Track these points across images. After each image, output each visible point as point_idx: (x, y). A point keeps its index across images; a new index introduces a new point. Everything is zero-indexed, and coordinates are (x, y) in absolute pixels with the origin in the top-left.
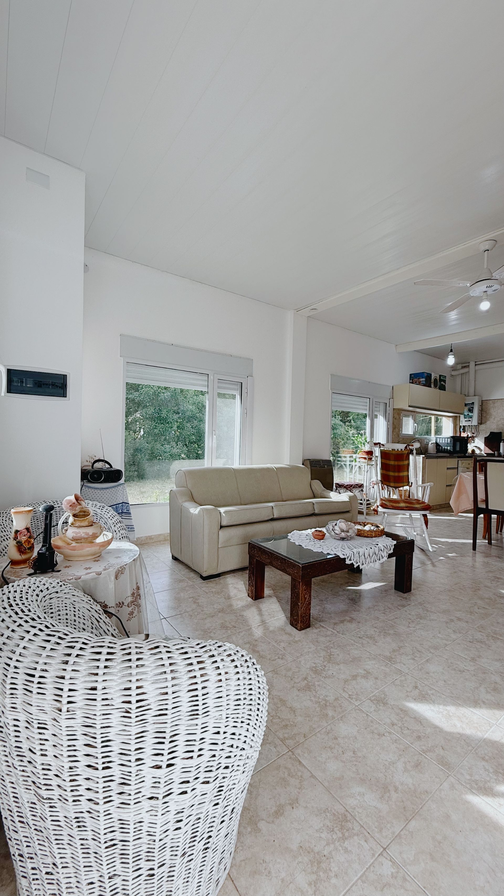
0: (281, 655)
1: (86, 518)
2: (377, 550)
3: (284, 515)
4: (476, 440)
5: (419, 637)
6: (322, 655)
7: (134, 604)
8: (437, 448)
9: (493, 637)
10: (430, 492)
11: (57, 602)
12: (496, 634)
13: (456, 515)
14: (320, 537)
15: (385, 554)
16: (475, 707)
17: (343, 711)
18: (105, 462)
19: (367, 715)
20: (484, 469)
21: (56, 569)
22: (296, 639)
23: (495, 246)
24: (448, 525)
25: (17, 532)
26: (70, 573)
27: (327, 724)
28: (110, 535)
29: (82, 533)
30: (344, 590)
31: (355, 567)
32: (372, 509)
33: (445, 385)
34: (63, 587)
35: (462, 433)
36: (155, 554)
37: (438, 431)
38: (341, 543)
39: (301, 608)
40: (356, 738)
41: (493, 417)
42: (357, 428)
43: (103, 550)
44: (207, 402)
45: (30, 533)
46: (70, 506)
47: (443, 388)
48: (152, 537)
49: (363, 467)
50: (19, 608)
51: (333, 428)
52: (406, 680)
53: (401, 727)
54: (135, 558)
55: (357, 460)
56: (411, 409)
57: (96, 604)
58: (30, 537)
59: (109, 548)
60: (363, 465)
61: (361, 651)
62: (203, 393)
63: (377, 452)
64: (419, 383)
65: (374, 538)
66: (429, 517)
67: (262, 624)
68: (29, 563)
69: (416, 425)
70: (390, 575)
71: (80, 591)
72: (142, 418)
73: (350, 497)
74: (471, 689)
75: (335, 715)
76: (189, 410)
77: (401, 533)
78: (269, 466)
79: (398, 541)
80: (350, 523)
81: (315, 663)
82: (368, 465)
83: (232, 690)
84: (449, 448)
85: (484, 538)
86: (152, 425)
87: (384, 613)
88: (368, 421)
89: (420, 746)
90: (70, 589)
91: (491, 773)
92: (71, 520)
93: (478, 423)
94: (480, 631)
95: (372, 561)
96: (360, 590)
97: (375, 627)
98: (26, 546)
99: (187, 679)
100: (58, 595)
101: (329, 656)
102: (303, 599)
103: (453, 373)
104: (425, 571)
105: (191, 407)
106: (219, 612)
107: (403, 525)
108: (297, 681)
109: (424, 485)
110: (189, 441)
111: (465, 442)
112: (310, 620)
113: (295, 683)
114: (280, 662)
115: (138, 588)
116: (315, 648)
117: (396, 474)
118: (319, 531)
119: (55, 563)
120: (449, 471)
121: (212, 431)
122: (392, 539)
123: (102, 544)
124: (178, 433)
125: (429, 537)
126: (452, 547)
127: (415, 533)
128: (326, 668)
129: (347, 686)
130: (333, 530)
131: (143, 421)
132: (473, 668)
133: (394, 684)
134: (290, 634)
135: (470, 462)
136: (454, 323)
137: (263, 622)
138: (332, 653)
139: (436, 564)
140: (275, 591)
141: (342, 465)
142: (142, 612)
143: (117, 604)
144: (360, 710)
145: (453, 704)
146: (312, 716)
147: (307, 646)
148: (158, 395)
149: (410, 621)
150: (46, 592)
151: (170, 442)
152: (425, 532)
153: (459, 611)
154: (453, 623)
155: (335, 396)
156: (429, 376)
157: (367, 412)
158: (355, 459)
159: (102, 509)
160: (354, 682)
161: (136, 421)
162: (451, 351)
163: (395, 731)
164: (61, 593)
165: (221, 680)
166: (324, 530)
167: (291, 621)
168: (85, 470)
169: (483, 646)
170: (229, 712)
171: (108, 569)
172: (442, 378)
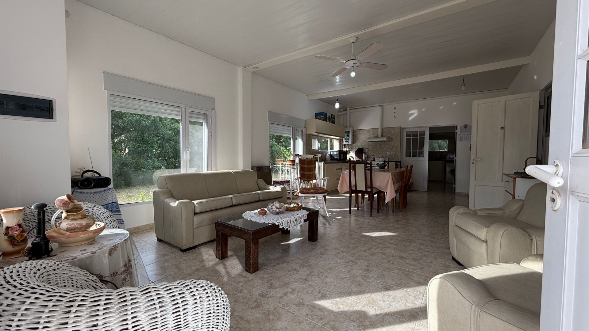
0: (240, 290)
1: (79, 213)
2: (297, 218)
3: (240, 202)
4: (351, 152)
5: (321, 265)
6: (266, 285)
7: (126, 273)
8: (331, 158)
9: (358, 258)
10: (327, 182)
11: (55, 278)
12: (360, 256)
13: (341, 196)
14: (263, 214)
15: (302, 220)
16: (349, 296)
17: (279, 315)
18: (94, 172)
19: (293, 313)
20: (354, 169)
21: (51, 254)
22: (249, 279)
23: (357, 40)
24: (337, 201)
25: (8, 228)
26: (66, 255)
27: (269, 324)
28: (102, 224)
29: (75, 224)
30: (279, 245)
31: (285, 229)
32: (295, 195)
33: (334, 121)
34: (60, 265)
35: (344, 149)
36: (143, 239)
37: (332, 148)
38: (277, 216)
39: (252, 259)
40: (287, 328)
41: (359, 140)
42: (286, 147)
43: (96, 236)
44: (181, 127)
45: (22, 228)
46: (63, 204)
47: (333, 122)
48: (140, 227)
49: (290, 170)
50: (18, 282)
51: (271, 147)
52: (314, 289)
53: (311, 316)
54: (126, 238)
55: (286, 166)
56: (316, 134)
57: (93, 275)
58: (23, 231)
59: (101, 234)
60: (290, 168)
61: (289, 278)
62: (177, 121)
63: (297, 161)
64: (320, 119)
65: (296, 212)
66: (327, 197)
67: (227, 274)
68: (23, 252)
69: (319, 144)
70: (306, 233)
71: (76, 267)
72: (126, 139)
73: (282, 188)
74: (347, 287)
75: (274, 318)
76: (167, 134)
77: (312, 207)
78: (228, 171)
79: (310, 212)
80: (281, 203)
81: (261, 291)
82: (292, 169)
83: (204, 308)
84: (337, 157)
85: (355, 207)
86: (136, 145)
87: (303, 255)
88: (292, 141)
89: (322, 323)
90: (67, 267)
91: (356, 327)
92: (64, 215)
93: (352, 143)
94: (352, 256)
95: (295, 225)
96: (289, 244)
97: (298, 264)
98: (19, 239)
99: (171, 305)
100: (55, 272)
101: (270, 285)
102: (253, 254)
103: (339, 114)
104: (325, 228)
105: (168, 132)
106: (196, 271)
107: (313, 203)
108: (250, 304)
109: (324, 178)
110: (168, 157)
111: (346, 153)
112: (258, 266)
113: (249, 305)
114: (239, 294)
115: (130, 261)
116: (262, 282)
117: (309, 173)
118: (263, 210)
119: (50, 250)
120: (338, 170)
121: (186, 147)
122: (306, 211)
123: (95, 231)
124: (159, 151)
125: (327, 209)
126: (339, 213)
127: (320, 207)
128: (269, 293)
129: (281, 300)
130: (271, 208)
131: (128, 142)
132: (349, 276)
133: (308, 293)
134: (245, 277)
135: (347, 165)
136: (338, 84)
137: (227, 272)
138: (272, 283)
139: (331, 223)
140: (235, 252)
141: (277, 169)
142: (134, 278)
143: (111, 274)
144: (289, 311)
145: (339, 297)
146: (260, 322)
147: (257, 282)
148: (140, 122)
149: (317, 257)
150: (43, 270)
151: (152, 158)
152: (325, 206)
153: (342, 247)
154: (339, 254)
155: (271, 125)
156: (326, 115)
157: (291, 136)
158: (285, 165)
159: (93, 208)
160: (286, 297)
161: (122, 142)
162: (337, 100)
163: (308, 319)
164: (58, 270)
165: (196, 303)
166: (266, 209)
167: (246, 268)
168: (75, 179)
169: (354, 263)
170: (203, 322)
171: (102, 249)
172: (333, 116)
